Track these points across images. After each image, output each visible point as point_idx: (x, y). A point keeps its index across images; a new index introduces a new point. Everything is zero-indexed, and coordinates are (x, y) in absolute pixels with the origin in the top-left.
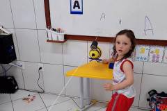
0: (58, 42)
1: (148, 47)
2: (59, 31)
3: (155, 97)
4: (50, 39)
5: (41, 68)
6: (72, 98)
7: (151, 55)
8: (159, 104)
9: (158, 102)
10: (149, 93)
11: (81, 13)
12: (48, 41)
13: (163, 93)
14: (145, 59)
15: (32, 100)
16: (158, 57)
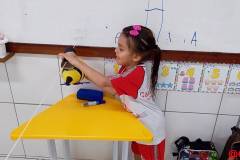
3: (186, 150)
7: (181, 78)
10: (176, 142)
13: (199, 140)
14: (170, 85)
16: (192, 82)
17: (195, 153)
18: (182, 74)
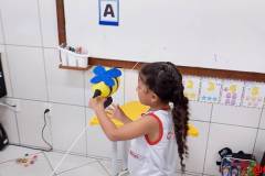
0: (77, 68)
1: (219, 81)
4: (64, 64)
5: (47, 111)
6: (99, 159)
7: (225, 93)
8: (235, 170)
9: (233, 167)
10: (220, 153)
11: (116, 24)
12: (61, 67)
13: (241, 152)
14: (215, 99)
15: (32, 163)
16: (234, 97)
17: (236, 161)
18: (226, 90)
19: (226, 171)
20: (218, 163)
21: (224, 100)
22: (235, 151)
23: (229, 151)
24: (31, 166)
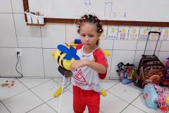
0: (38, 25)
1: (117, 27)
2: (38, 14)
3: (123, 67)
5: (18, 53)
6: (52, 78)
9: (125, 72)
10: (118, 65)
12: (28, 24)
13: (128, 64)
14: (115, 37)
15: (12, 85)
16: (124, 35)
17: (126, 68)
19: (122, 74)
20: (117, 71)
21: (119, 37)
22: (125, 63)
23: (122, 64)
24: (12, 87)
